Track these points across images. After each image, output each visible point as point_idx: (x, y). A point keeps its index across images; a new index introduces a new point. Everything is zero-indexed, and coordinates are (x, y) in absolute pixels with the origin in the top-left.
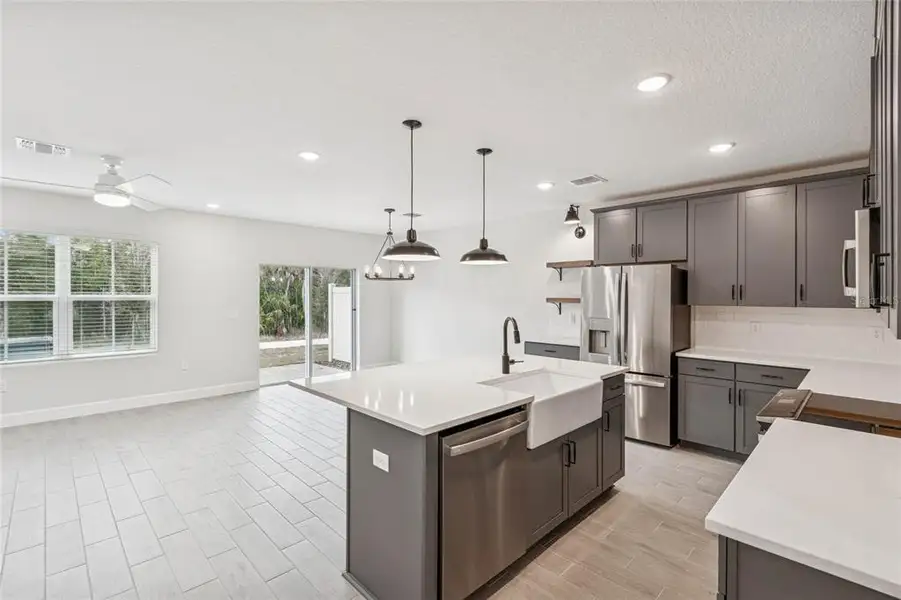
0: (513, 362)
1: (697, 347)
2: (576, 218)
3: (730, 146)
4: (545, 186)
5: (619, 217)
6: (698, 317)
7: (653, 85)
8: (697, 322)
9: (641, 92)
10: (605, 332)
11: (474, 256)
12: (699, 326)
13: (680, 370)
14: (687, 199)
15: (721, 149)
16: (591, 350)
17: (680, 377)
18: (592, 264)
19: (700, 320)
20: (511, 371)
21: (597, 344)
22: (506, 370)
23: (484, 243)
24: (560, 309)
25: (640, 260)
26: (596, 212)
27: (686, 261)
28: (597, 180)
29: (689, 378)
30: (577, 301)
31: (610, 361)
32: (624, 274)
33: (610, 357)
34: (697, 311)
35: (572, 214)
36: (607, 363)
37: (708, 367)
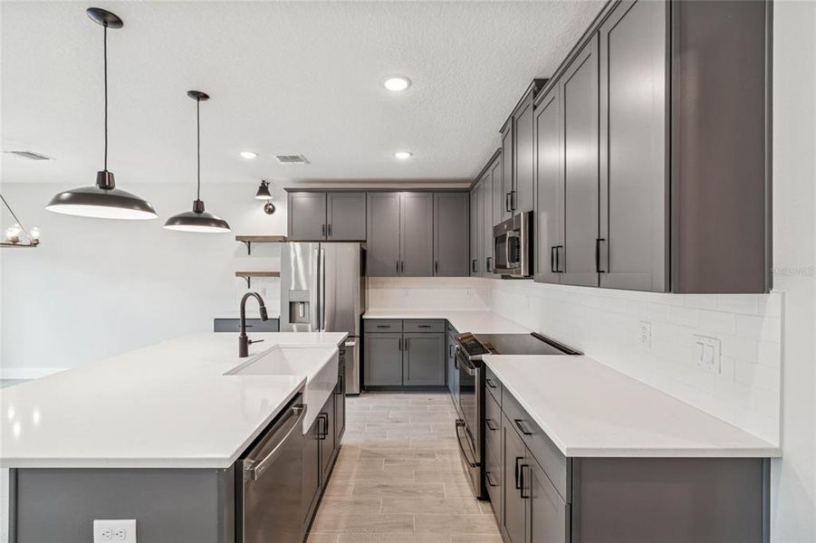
0: (250, 342)
1: (370, 310)
2: (268, 194)
3: (409, 155)
4: (248, 155)
5: (302, 198)
6: (370, 286)
7: (396, 85)
8: (370, 290)
9: (385, 87)
10: (303, 303)
11: (185, 220)
12: (372, 293)
13: (365, 330)
14: (366, 191)
15: (403, 156)
16: (291, 321)
17: (365, 335)
18: (285, 240)
19: (372, 288)
20: (249, 353)
21: (297, 314)
22: (244, 353)
23: (199, 206)
24: (249, 282)
25: (329, 239)
26: (289, 190)
27: (365, 241)
28: (302, 161)
29: (373, 336)
30: (277, 274)
31: (310, 329)
32: (322, 251)
33: (310, 326)
34: (370, 280)
35: (264, 190)
36: (307, 331)
37: (384, 325)
